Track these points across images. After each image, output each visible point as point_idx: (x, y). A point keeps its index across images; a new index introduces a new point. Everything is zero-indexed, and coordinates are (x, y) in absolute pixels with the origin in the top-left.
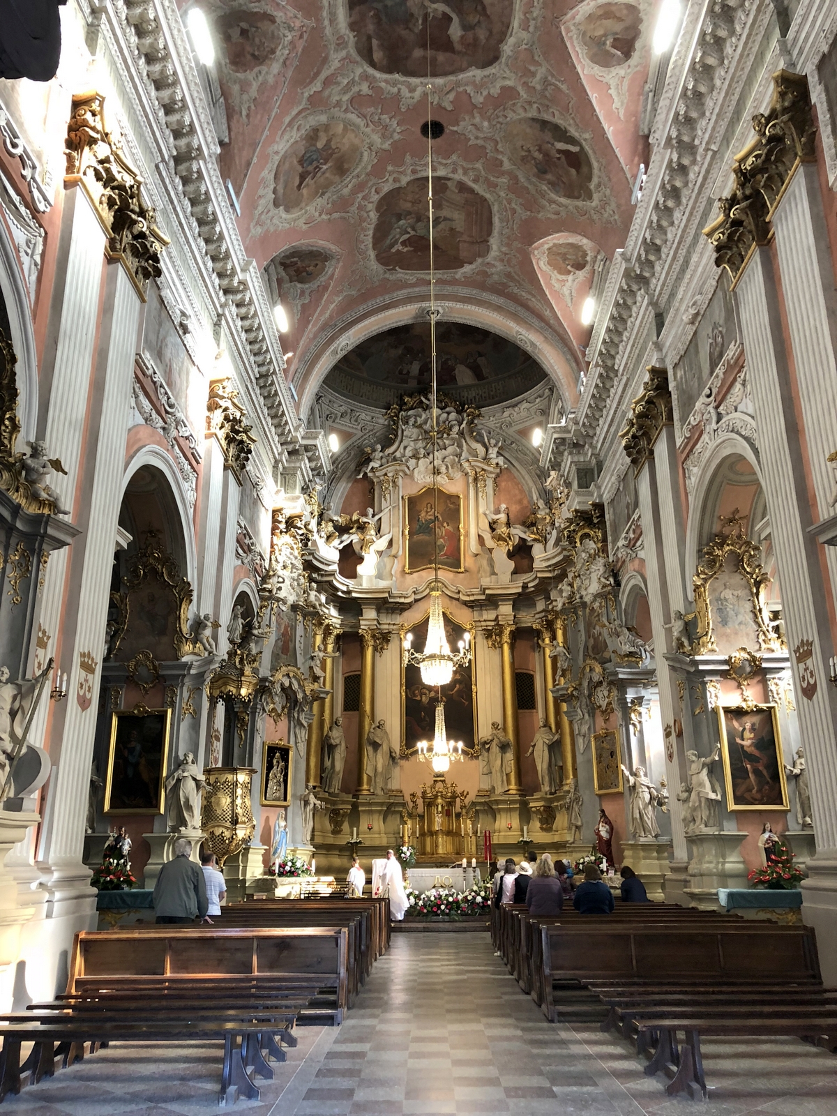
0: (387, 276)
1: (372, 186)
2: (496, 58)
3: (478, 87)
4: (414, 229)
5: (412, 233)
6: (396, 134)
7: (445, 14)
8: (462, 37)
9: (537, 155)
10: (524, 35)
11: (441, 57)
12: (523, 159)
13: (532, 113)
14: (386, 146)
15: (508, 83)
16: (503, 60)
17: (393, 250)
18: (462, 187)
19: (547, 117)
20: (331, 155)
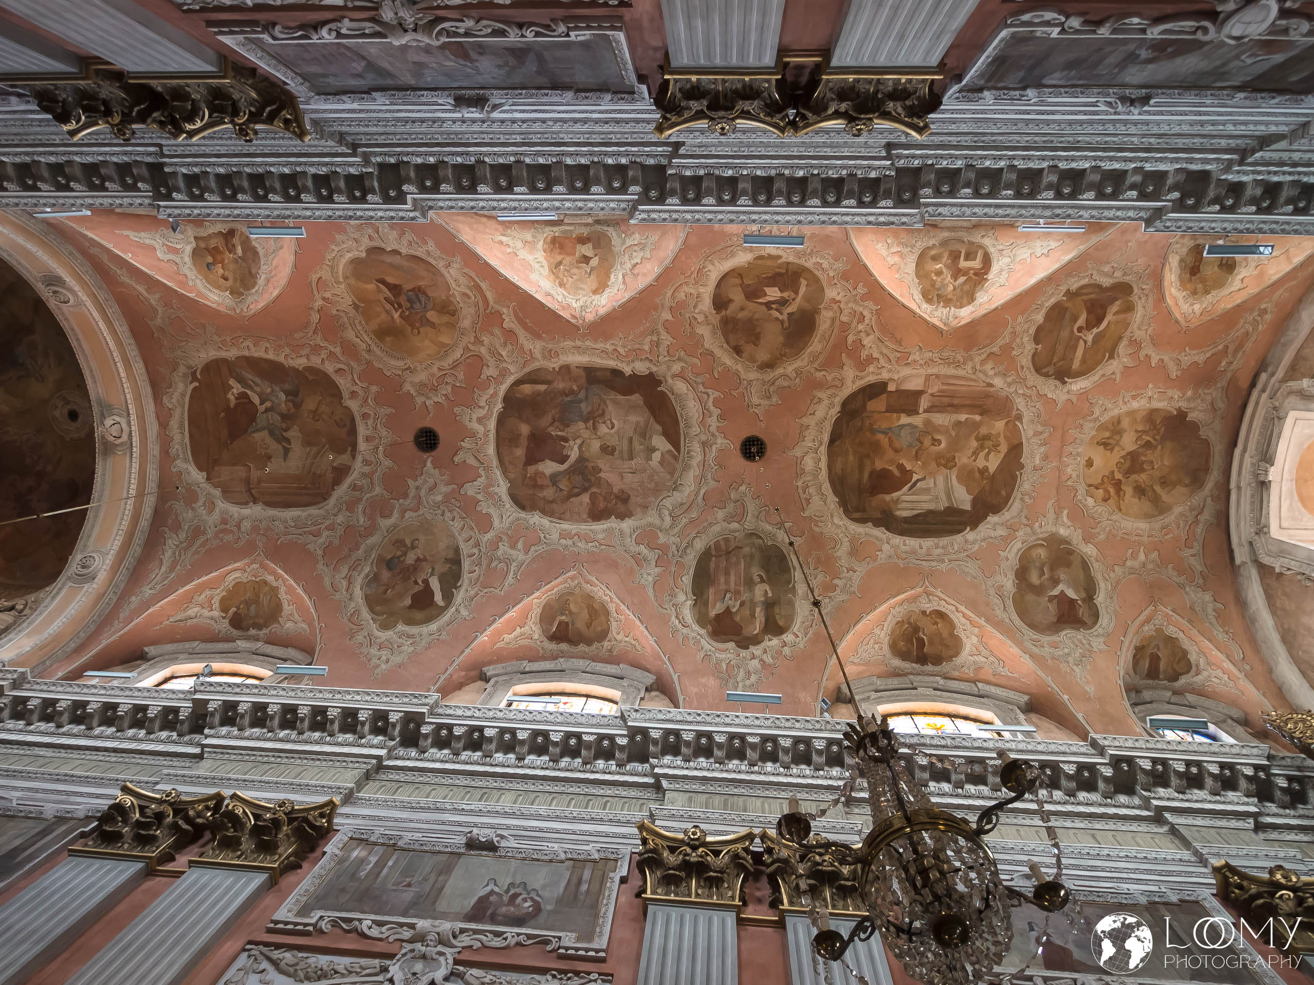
0: (182, 370)
1: (349, 365)
2: (522, 507)
3: (486, 489)
4: (267, 410)
5: (262, 408)
6: (423, 399)
7: (568, 457)
8: (543, 473)
9: (410, 558)
10: (555, 536)
11: (520, 452)
12: (399, 543)
13: (465, 549)
14: (407, 387)
15: (496, 522)
16: (523, 515)
17: (232, 382)
19: (466, 564)
20: (412, 326)
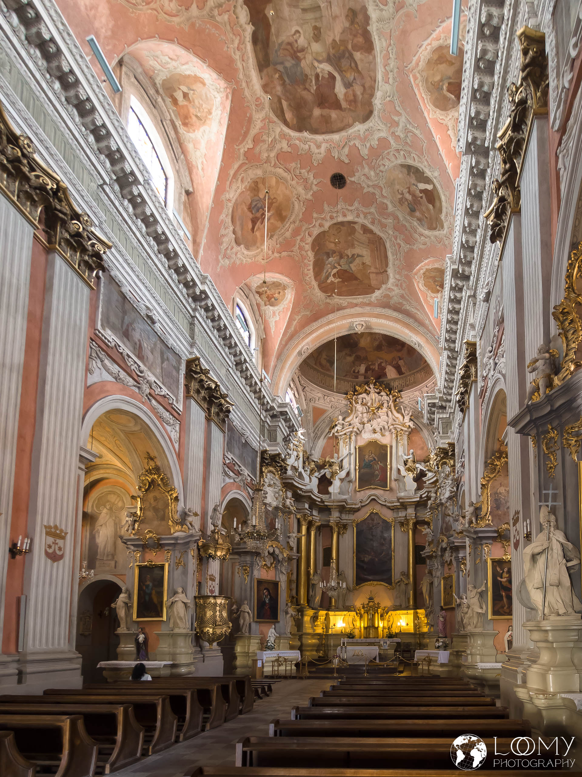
0: (328, 301)
1: (305, 231)
2: (371, 112)
3: (364, 139)
4: (340, 265)
5: (339, 268)
6: (314, 186)
8: (345, 95)
9: (408, 196)
10: (387, 88)
11: (334, 114)
12: (400, 201)
13: (401, 160)
14: (309, 196)
15: (381, 135)
16: (376, 113)
18: (366, 230)
19: (410, 162)
20: (272, 204)
